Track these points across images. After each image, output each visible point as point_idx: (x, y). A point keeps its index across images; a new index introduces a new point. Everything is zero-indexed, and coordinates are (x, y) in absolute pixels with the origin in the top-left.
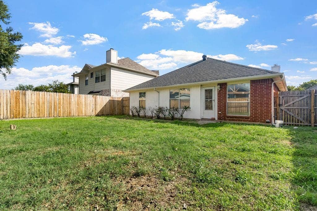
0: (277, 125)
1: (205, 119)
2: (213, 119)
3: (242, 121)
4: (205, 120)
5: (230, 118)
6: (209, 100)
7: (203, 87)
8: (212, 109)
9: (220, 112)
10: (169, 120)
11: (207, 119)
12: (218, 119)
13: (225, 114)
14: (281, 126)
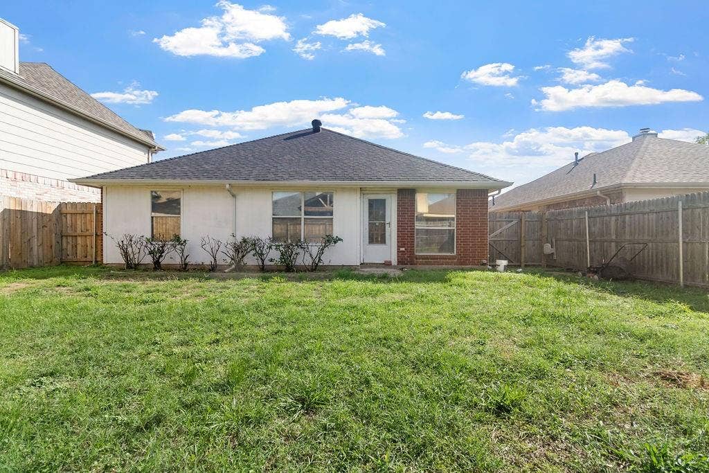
0: (501, 268)
1: (370, 264)
2: (387, 264)
3: (442, 264)
4: (371, 267)
5: (423, 259)
6: (377, 223)
7: (365, 192)
8: (385, 243)
9: (401, 249)
10: (280, 271)
11: (374, 264)
12: (399, 262)
13: (412, 252)
14: (507, 268)
